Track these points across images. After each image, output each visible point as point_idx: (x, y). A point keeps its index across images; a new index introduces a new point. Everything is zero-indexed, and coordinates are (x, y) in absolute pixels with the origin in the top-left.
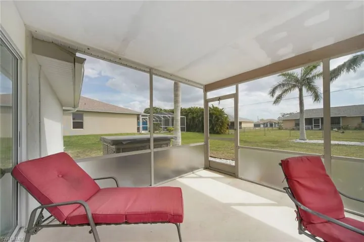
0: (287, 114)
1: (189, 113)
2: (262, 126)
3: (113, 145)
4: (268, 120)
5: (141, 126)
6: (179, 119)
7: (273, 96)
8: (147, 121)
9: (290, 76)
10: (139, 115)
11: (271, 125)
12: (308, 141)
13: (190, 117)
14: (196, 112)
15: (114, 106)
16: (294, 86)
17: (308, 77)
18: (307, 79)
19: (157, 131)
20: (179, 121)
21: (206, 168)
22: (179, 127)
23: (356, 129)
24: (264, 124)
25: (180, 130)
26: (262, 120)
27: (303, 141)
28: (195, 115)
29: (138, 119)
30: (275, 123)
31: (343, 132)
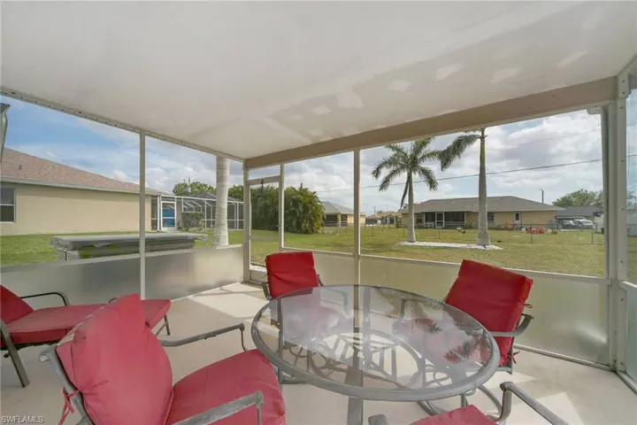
1: (259, 196)
2: (379, 222)
3: (74, 249)
4: (387, 212)
5: (160, 218)
6: (225, 206)
7: (377, 176)
8: (173, 210)
9: (399, 150)
10: (156, 197)
11: (392, 221)
12: (416, 243)
13: (261, 203)
14: (271, 196)
15: (95, 175)
16: (403, 167)
19: (195, 229)
20: (226, 211)
21: (246, 282)
22: (225, 221)
24: (382, 219)
25: (226, 227)
26: (381, 212)
27: (410, 244)
28: (268, 202)
29: (154, 205)
30: (396, 218)
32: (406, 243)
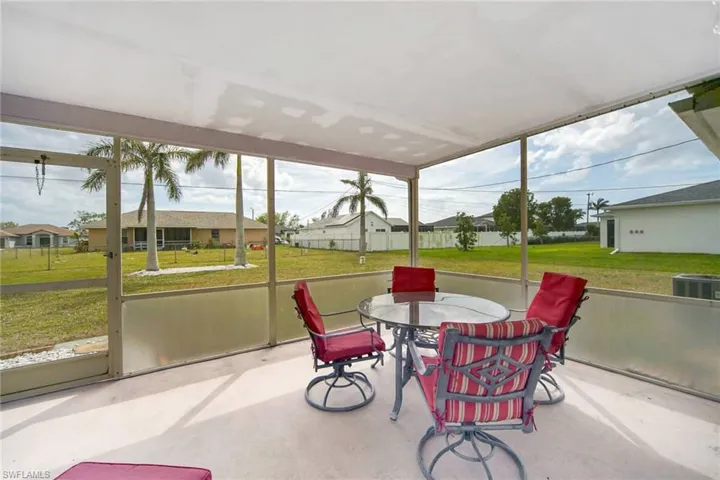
0: (95, 216)
12: (161, 271)
17: (161, 151)
18: (162, 155)
23: (207, 247)
27: (155, 273)
30: (55, 235)
31: (196, 253)
32: (147, 273)
